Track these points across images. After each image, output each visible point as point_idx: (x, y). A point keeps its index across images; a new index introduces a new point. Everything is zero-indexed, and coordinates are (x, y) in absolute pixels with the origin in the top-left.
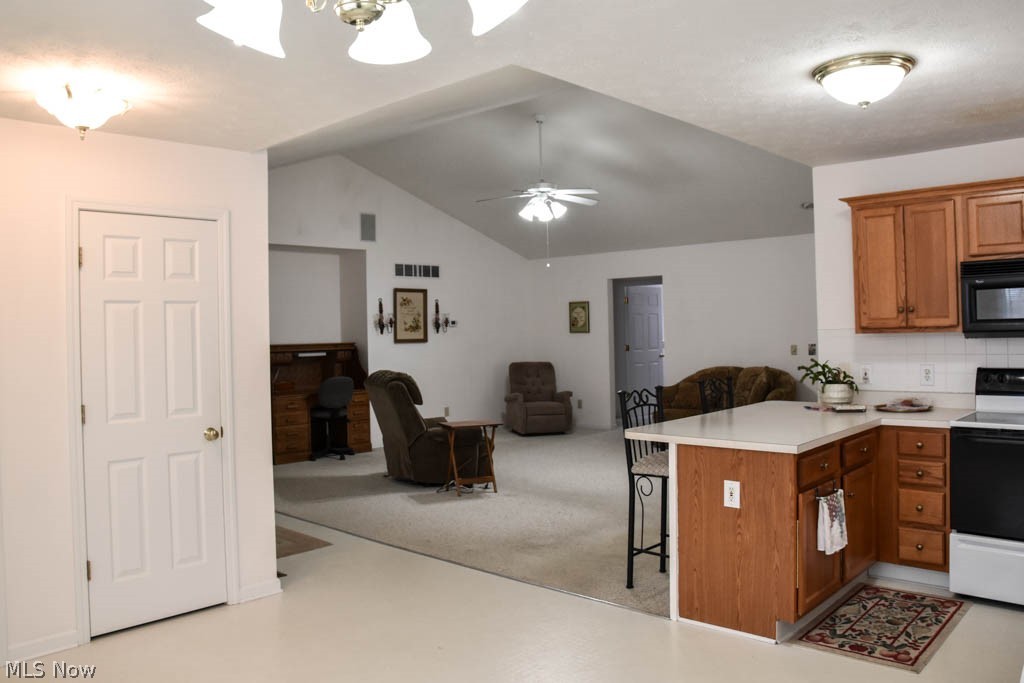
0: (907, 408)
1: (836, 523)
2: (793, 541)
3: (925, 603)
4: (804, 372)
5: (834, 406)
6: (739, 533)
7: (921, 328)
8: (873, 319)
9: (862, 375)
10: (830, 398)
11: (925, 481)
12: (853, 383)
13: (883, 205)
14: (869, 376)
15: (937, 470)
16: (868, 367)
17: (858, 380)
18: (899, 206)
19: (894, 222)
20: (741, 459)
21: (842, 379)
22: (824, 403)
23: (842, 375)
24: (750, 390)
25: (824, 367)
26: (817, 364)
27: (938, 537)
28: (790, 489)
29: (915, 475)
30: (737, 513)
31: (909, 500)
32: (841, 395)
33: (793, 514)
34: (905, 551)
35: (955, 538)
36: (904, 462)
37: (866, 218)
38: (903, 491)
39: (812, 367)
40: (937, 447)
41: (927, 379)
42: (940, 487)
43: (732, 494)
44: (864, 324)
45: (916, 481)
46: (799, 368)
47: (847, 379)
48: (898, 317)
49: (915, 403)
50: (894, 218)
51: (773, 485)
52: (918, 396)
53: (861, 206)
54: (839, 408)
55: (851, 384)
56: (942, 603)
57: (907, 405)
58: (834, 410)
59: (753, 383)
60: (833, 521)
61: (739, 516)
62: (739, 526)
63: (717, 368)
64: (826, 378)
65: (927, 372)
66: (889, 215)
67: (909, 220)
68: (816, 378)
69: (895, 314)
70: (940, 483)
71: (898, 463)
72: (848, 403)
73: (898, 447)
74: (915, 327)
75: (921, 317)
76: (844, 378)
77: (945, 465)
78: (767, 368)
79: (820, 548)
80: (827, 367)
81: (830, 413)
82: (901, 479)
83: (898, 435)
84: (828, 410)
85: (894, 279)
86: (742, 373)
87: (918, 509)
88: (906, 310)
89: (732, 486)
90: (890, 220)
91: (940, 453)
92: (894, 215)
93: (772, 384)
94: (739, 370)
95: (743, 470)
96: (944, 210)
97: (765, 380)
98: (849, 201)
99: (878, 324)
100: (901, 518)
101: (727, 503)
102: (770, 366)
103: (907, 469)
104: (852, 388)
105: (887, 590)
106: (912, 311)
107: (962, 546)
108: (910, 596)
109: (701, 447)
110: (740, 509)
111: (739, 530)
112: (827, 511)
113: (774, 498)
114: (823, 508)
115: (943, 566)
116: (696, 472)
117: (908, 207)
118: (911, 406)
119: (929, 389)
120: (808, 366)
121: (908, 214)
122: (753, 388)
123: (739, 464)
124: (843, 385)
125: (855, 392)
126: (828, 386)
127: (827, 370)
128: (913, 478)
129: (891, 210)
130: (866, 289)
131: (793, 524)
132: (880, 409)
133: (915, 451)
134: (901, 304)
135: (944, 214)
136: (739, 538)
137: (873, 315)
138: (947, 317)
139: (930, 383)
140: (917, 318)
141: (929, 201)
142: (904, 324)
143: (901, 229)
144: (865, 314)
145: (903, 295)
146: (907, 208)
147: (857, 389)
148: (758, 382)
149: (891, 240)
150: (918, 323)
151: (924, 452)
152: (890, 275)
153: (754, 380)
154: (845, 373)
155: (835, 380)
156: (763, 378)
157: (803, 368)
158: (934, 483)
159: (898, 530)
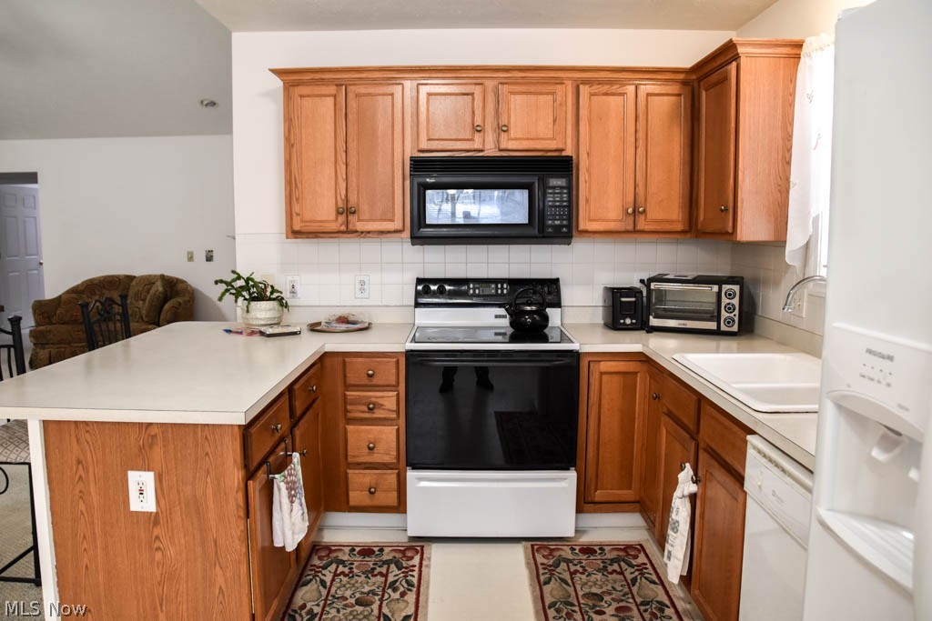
0: (344, 327)
1: (296, 505)
2: (244, 550)
3: (385, 558)
4: (223, 287)
5: (263, 329)
6: (159, 549)
7: (362, 232)
8: (307, 222)
9: (289, 288)
10: (257, 319)
11: (378, 414)
12: (283, 298)
13: (322, 82)
14: (298, 288)
15: (389, 401)
16: (296, 278)
17: (286, 295)
18: (341, 85)
19: (335, 105)
20: (156, 435)
21: (268, 294)
22: (249, 325)
23: (269, 289)
24: (144, 300)
25: (247, 280)
26: (239, 277)
27: (391, 477)
28: (235, 475)
29: (366, 409)
30: (153, 519)
31: (358, 437)
32: (269, 315)
33: (242, 513)
34: (356, 497)
35: (412, 475)
36: (351, 394)
37: (301, 96)
38: (350, 428)
39: (234, 280)
40: (389, 373)
41: (362, 290)
42: (392, 420)
43: (142, 491)
44: (297, 228)
45: (367, 415)
46: (216, 282)
47: (275, 295)
48: (337, 219)
49: (351, 318)
50: (335, 99)
51: (208, 472)
52: (353, 311)
53: (295, 80)
54: (269, 331)
55: (280, 300)
56: (403, 552)
57: (343, 322)
58: (262, 334)
59: (148, 293)
60: (292, 502)
61: (156, 523)
62: (157, 537)
63: (106, 277)
64: (250, 294)
65: (362, 283)
66: (329, 96)
67: (353, 104)
68: (237, 295)
69: (332, 216)
70: (394, 416)
71: (345, 395)
72: (278, 324)
73: (345, 376)
74: (356, 232)
75: (363, 220)
76: (272, 293)
77: (398, 395)
78: (162, 277)
79: (278, 544)
80: (252, 280)
81: (257, 338)
82: (349, 415)
83: (344, 363)
84: (252, 333)
85: (334, 174)
86: (134, 283)
87: (370, 448)
88: (347, 211)
89: (142, 479)
90: (330, 101)
91: (392, 380)
92: (335, 96)
93: (169, 294)
94: (131, 278)
95: (158, 453)
96: (392, 95)
97: (161, 289)
98: (279, 73)
99: (314, 227)
100: (350, 460)
101: (136, 505)
102: (166, 274)
103: (356, 402)
104: (282, 305)
105: (340, 547)
106: (354, 213)
107: (421, 483)
108: (367, 551)
109: (86, 423)
110: (157, 513)
111: (157, 544)
112: (284, 492)
113: (210, 491)
114: (279, 490)
115: (400, 507)
116: (79, 462)
117: (352, 87)
118: (348, 323)
119: (365, 302)
120: (229, 280)
121: (351, 96)
122: (148, 299)
123: (151, 446)
124: (271, 302)
125: (285, 310)
126: (253, 303)
127: (251, 283)
128: (363, 412)
129: (332, 89)
130: (299, 185)
131: (242, 527)
132: (314, 328)
133: (365, 381)
134: (340, 204)
135: (393, 98)
136: (158, 556)
137: (308, 216)
138: (393, 220)
139: (366, 295)
140: (359, 220)
141: (375, 82)
142: (343, 228)
143: (342, 114)
144: (298, 215)
145: (343, 192)
146: (350, 88)
147: (287, 306)
148: (152, 291)
149: (330, 127)
150: (360, 226)
151: (375, 381)
152: (328, 170)
153: (149, 290)
154: (272, 287)
155: (261, 297)
156: (159, 287)
157: (222, 281)
158: (388, 416)
159: (347, 473)
